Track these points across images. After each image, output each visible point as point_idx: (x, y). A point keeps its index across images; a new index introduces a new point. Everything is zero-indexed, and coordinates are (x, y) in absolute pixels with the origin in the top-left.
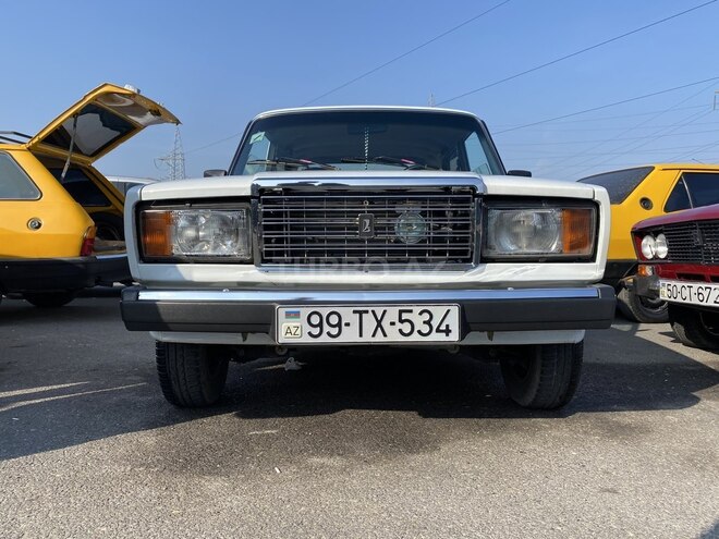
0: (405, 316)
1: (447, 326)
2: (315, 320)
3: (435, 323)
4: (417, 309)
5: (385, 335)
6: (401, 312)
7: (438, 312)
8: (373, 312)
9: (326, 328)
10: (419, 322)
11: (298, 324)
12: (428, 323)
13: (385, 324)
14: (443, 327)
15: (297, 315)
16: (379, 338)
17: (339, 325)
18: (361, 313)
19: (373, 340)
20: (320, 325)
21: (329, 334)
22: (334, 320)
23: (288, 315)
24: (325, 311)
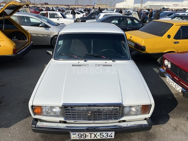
0: (101, 134)
1: (112, 136)
2: (80, 135)
3: (109, 135)
4: (104, 133)
5: (97, 138)
6: (100, 134)
7: (109, 133)
8: (94, 134)
9: (82, 137)
10: (105, 135)
11: (76, 136)
12: (107, 135)
13: (97, 136)
14: (111, 136)
15: (75, 134)
16: (95, 138)
17: (86, 136)
18: (91, 134)
19: (94, 139)
20: (81, 136)
21: (83, 138)
22: (84, 135)
23: (73, 134)
24: (82, 133)
